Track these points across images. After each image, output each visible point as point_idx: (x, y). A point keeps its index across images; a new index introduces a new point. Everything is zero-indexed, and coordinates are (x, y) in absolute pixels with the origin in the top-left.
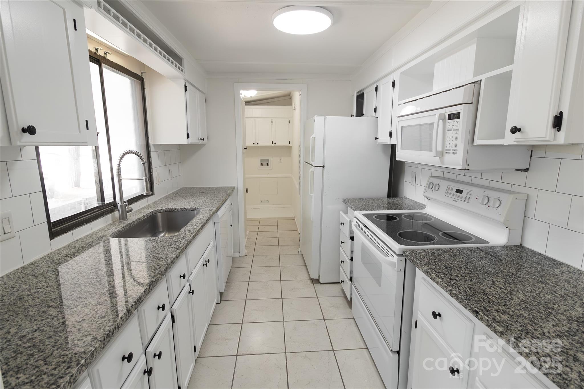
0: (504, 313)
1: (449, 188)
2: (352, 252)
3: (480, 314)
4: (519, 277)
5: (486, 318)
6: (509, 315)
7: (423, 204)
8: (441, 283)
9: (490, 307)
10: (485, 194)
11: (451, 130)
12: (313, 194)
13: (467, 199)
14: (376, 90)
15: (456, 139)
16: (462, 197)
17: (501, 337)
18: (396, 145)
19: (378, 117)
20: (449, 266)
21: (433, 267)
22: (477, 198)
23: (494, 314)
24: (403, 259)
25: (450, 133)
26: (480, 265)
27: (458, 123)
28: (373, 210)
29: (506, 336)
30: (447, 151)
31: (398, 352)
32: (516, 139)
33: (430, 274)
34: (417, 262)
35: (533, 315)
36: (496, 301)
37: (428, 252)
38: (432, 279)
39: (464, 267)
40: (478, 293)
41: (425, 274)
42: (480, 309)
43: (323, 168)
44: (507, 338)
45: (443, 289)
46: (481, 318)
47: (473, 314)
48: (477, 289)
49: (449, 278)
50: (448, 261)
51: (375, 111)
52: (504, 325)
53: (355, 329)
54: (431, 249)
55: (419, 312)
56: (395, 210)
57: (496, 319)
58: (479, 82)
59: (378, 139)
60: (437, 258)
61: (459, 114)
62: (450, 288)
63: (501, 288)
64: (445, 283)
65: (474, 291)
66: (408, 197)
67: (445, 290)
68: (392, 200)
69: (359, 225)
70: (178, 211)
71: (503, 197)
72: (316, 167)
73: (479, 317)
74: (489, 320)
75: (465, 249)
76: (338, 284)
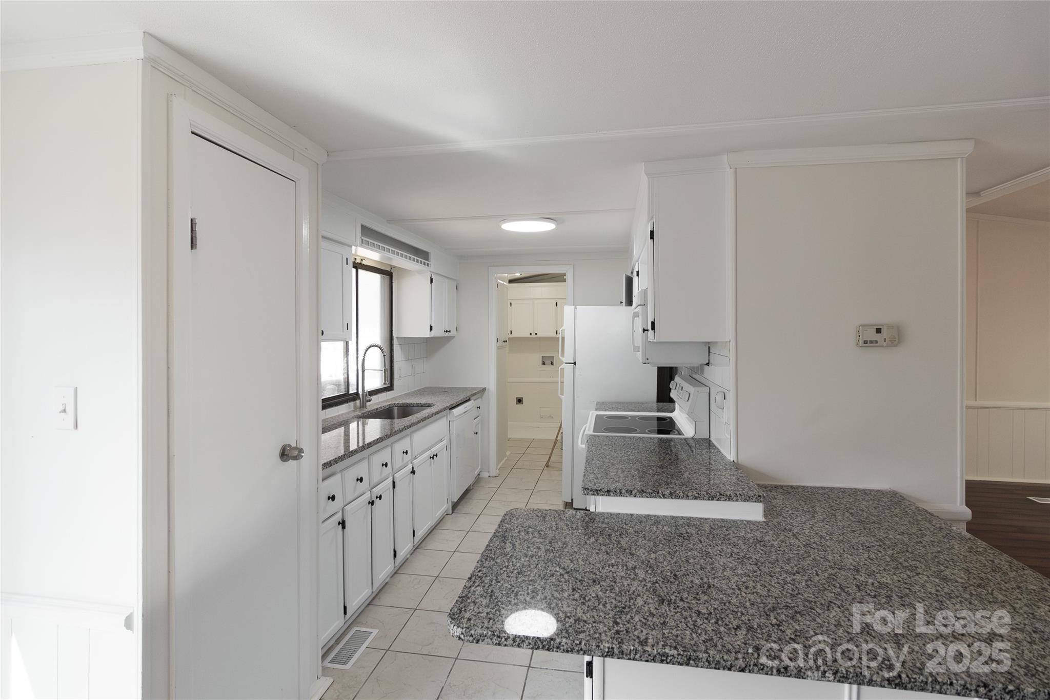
43: (574, 365)
70: (413, 406)
72: (566, 363)
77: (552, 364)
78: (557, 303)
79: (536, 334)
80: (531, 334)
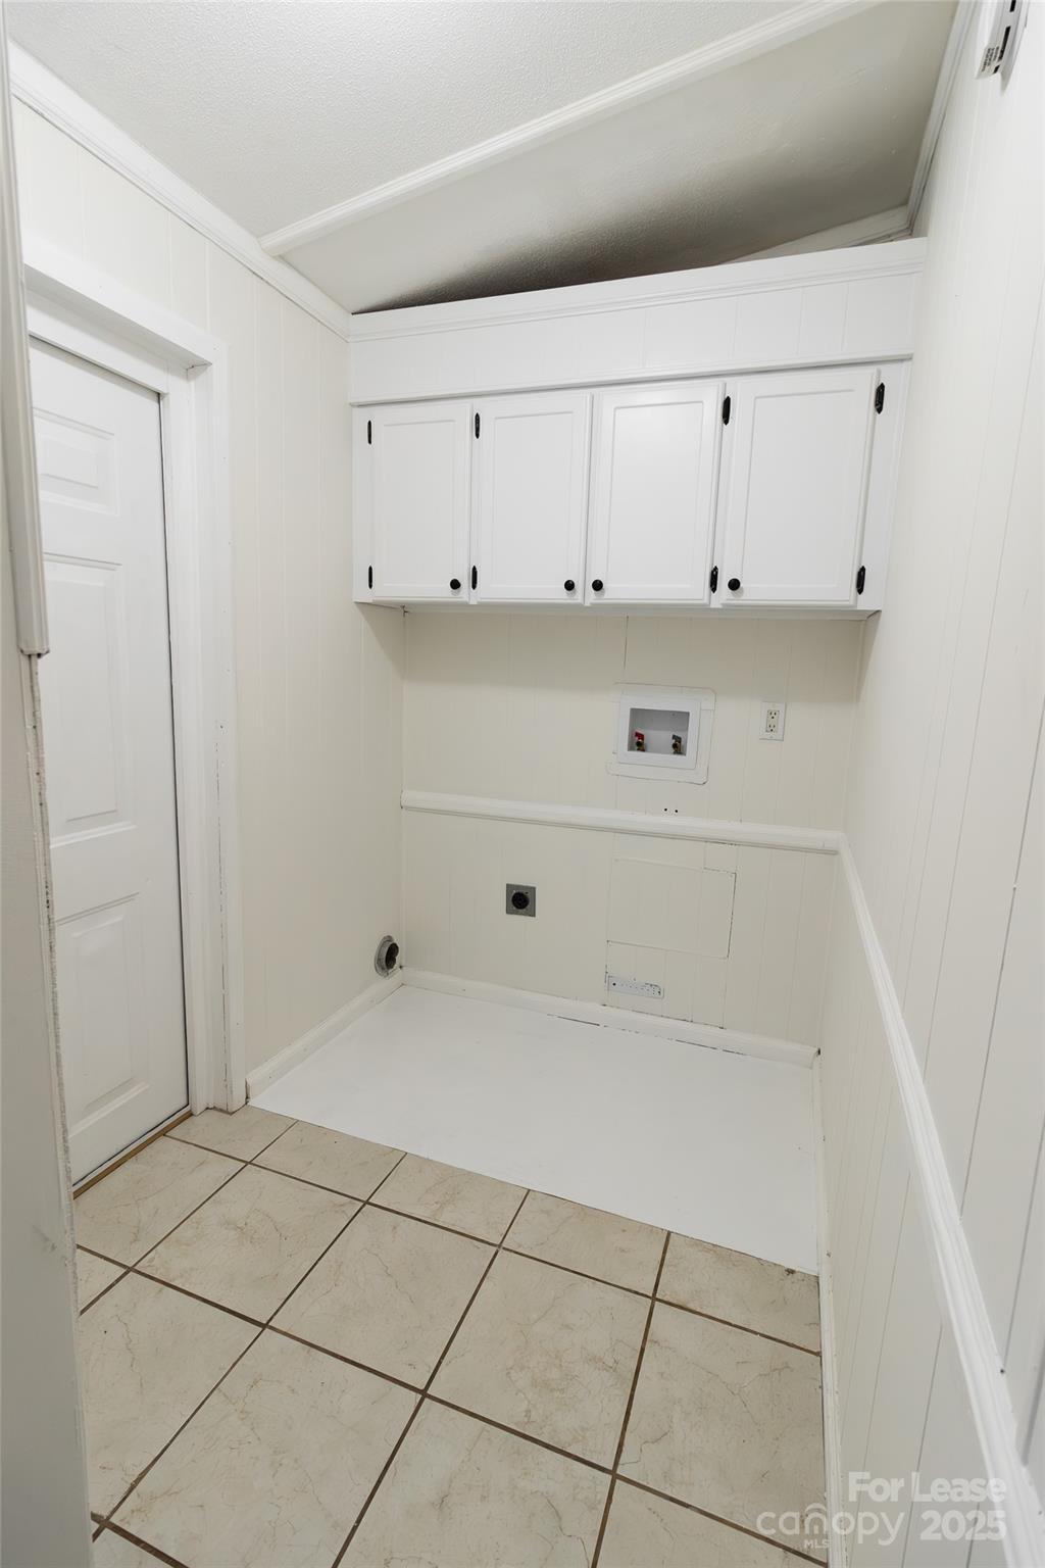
77: (678, 747)
78: (727, 403)
79: (598, 586)
80: (570, 586)
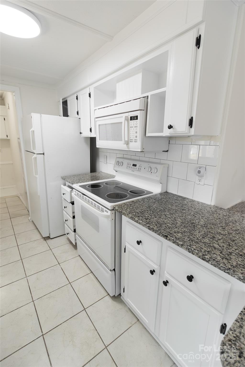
0: (178, 232)
1: (129, 164)
2: (73, 213)
3: (168, 237)
4: (174, 209)
5: (172, 238)
6: (180, 233)
7: (112, 175)
8: (142, 223)
9: (171, 231)
10: (149, 166)
11: (132, 127)
12: (37, 175)
13: (139, 169)
14: (77, 99)
15: (136, 132)
16: (136, 169)
17: (182, 247)
18: (95, 138)
19: (80, 118)
20: (142, 211)
21: (134, 213)
22: (145, 169)
23: (175, 234)
24: (114, 212)
25: (132, 129)
26: (155, 207)
27: (136, 122)
28: (85, 182)
29: (185, 246)
30: (131, 141)
31: (114, 270)
32: (170, 132)
33: (134, 219)
34: (124, 213)
35: (189, 229)
36: (172, 227)
37: (128, 204)
38: (136, 222)
39: (149, 210)
40: (162, 224)
41: (131, 219)
42: (168, 234)
43: (44, 155)
44: (185, 247)
45: (144, 226)
46: (169, 239)
47: (164, 238)
48: (161, 222)
49: (145, 219)
50: (140, 208)
51: (78, 114)
52: (181, 240)
53: (82, 262)
54: (128, 202)
55: (126, 242)
56: (98, 181)
57: (177, 237)
58: (147, 97)
59: (82, 133)
60: (134, 207)
61: (137, 117)
62: (148, 225)
63: (170, 218)
64: (145, 223)
65: (160, 223)
66: (103, 171)
67: (145, 227)
68: (93, 174)
69: (78, 193)
71: (158, 166)
72: (37, 154)
73: (168, 239)
74: (174, 239)
75: (144, 198)
76: (64, 235)
